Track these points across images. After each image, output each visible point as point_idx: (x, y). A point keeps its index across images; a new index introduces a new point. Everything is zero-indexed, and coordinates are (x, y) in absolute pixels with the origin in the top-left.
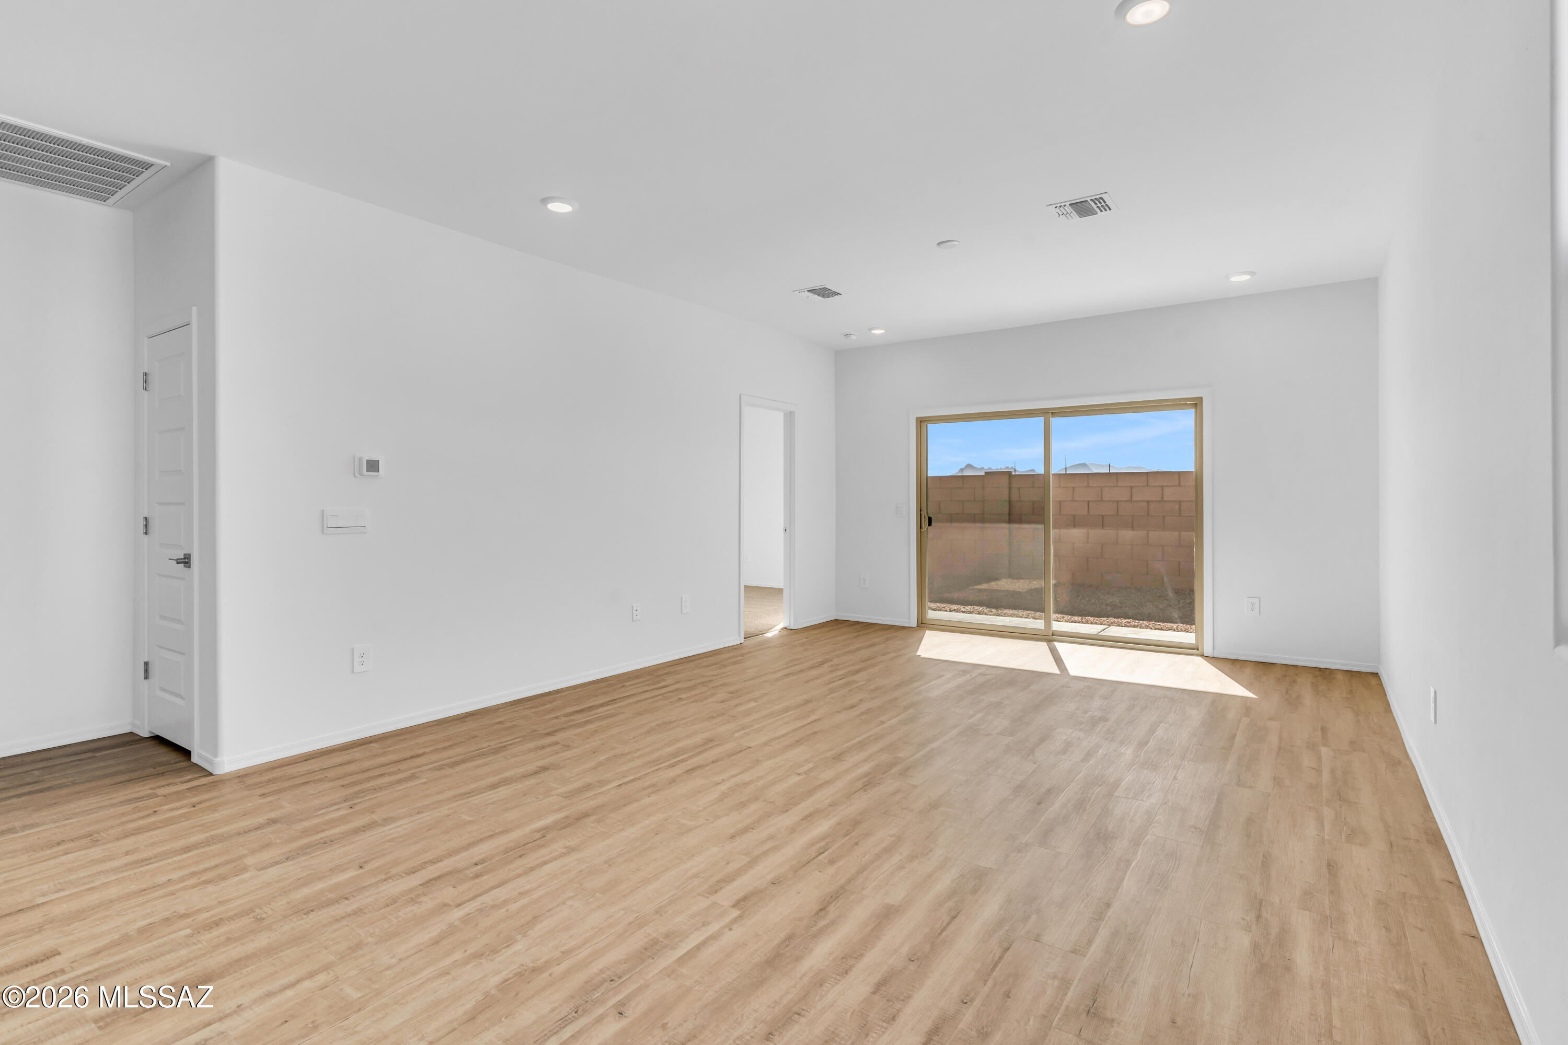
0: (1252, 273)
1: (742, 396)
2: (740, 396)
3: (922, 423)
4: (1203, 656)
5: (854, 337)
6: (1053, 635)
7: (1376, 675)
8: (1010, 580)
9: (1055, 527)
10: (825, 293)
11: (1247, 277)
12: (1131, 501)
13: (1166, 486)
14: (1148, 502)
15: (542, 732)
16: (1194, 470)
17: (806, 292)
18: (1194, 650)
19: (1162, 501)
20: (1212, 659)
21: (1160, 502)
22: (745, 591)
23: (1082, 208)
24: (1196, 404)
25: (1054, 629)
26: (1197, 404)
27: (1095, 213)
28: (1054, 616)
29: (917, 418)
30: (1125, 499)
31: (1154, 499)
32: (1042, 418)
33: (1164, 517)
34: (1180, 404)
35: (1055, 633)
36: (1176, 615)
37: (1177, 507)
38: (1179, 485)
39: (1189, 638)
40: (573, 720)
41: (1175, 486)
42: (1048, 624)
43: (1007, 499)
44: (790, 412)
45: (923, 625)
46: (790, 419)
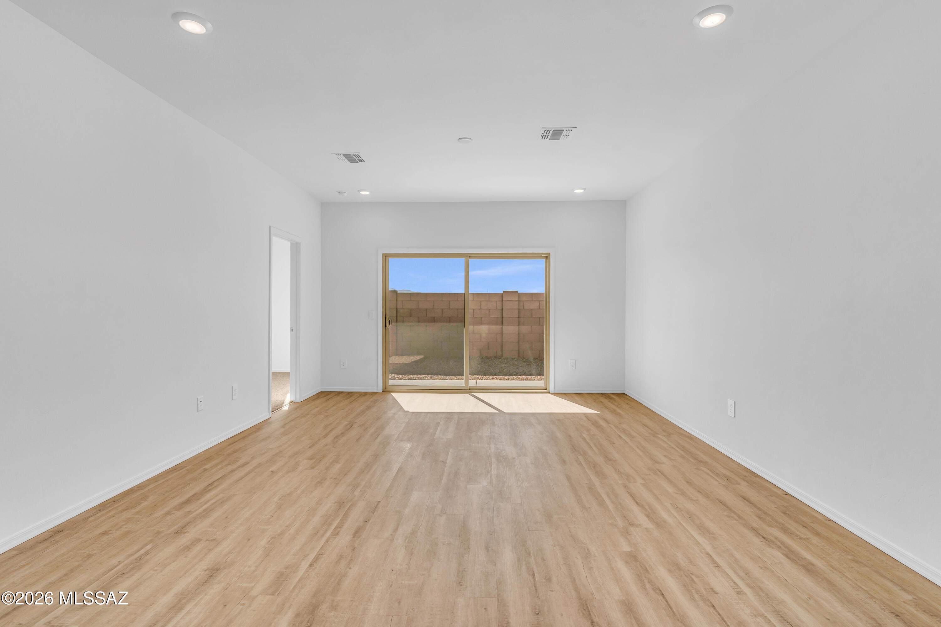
0: (585, 189)
1: (272, 228)
2: (270, 227)
3: (387, 258)
4: (549, 393)
5: (346, 194)
6: (469, 389)
7: (625, 394)
8: (397, 357)
9: (470, 325)
10: (353, 158)
11: (581, 191)
14: (474, 309)
15: (169, 531)
16: (544, 292)
17: (342, 156)
18: (545, 390)
20: (553, 394)
22: (272, 376)
25: (469, 386)
26: (547, 257)
28: (471, 377)
29: (383, 254)
32: (463, 259)
34: (537, 256)
35: (470, 388)
36: (534, 371)
40: (189, 513)
42: (467, 382)
44: (297, 243)
45: (387, 390)
46: (296, 248)
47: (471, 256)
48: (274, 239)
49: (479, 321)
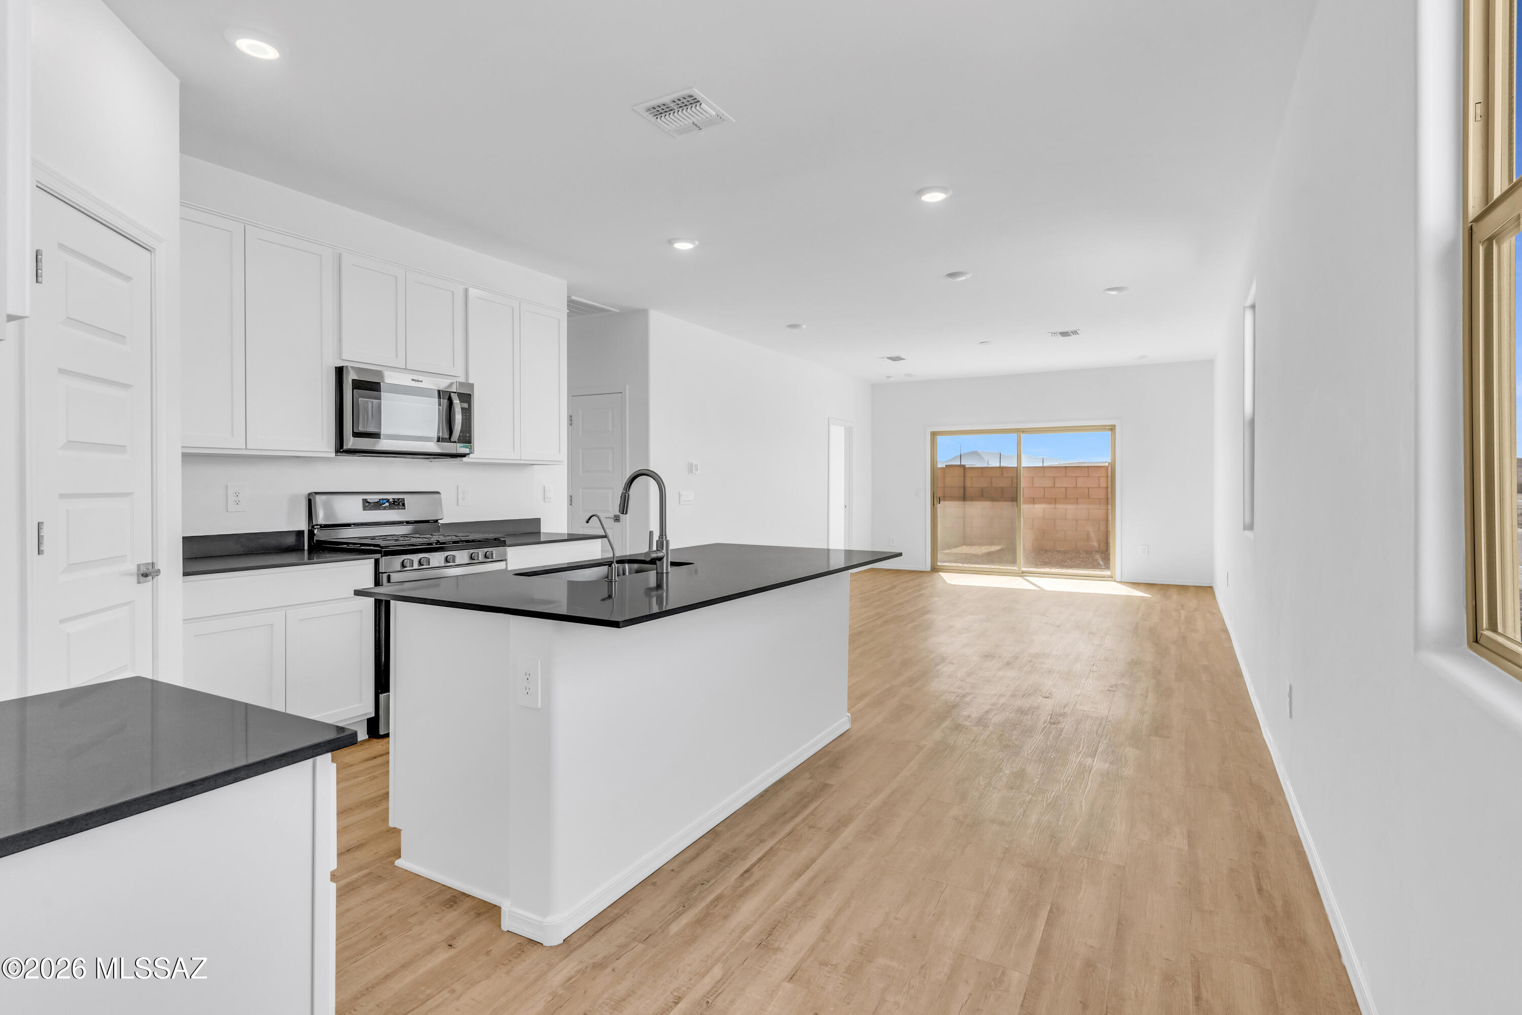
1: (830, 420)
3: (934, 435)
4: (1115, 581)
6: (1022, 573)
7: (1211, 587)
9: (1024, 504)
10: (894, 359)
12: (1054, 487)
13: (1079, 477)
14: (1066, 488)
17: (886, 359)
18: (1111, 578)
19: (1076, 487)
20: (1121, 582)
21: (1074, 488)
23: (1064, 334)
24: (1112, 429)
25: (1024, 569)
27: (1071, 335)
29: (931, 432)
30: (1050, 486)
31: (1070, 486)
32: (1016, 434)
33: (1077, 499)
34: (1103, 428)
35: (1024, 572)
37: (1087, 492)
38: (1088, 476)
39: (1108, 573)
41: (1085, 477)
42: (1019, 567)
43: (963, 486)
44: (850, 428)
45: (935, 569)
46: (849, 432)
47: (1024, 431)
48: (832, 427)
49: (1033, 501)
